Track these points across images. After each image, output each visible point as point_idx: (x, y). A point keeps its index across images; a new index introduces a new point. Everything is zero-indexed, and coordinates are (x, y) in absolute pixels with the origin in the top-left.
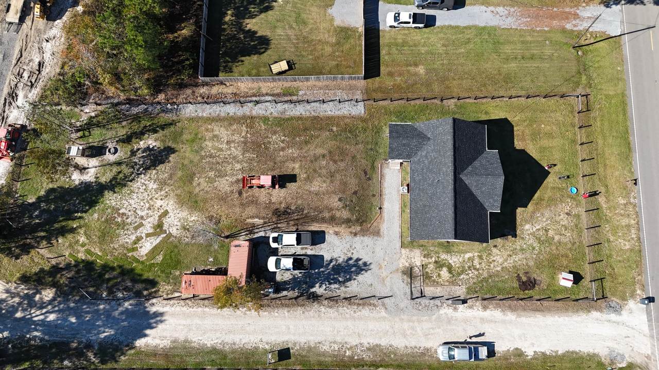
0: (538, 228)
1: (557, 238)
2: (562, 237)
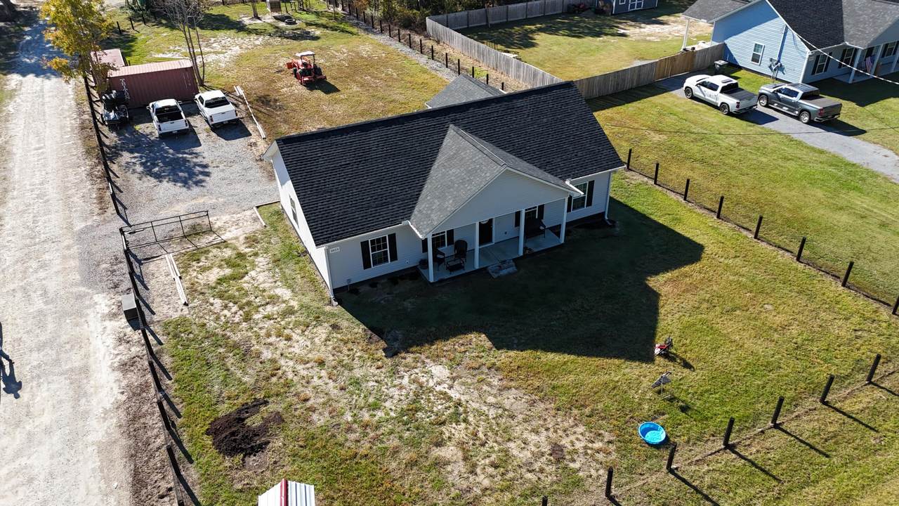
0: (452, 393)
1: (448, 451)
2: (461, 467)
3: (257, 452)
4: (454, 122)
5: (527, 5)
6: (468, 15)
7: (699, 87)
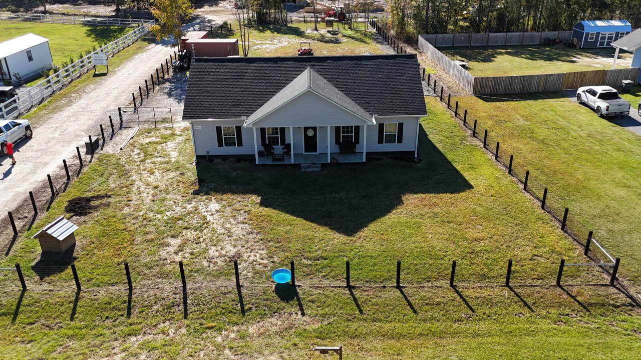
0: (209, 217)
3: (82, 215)
4: (312, 66)
5: (507, 35)
6: (454, 37)
7: (585, 94)
